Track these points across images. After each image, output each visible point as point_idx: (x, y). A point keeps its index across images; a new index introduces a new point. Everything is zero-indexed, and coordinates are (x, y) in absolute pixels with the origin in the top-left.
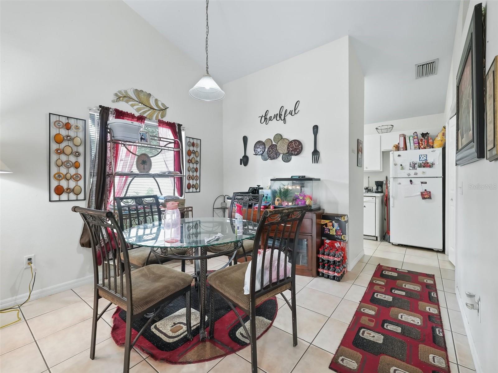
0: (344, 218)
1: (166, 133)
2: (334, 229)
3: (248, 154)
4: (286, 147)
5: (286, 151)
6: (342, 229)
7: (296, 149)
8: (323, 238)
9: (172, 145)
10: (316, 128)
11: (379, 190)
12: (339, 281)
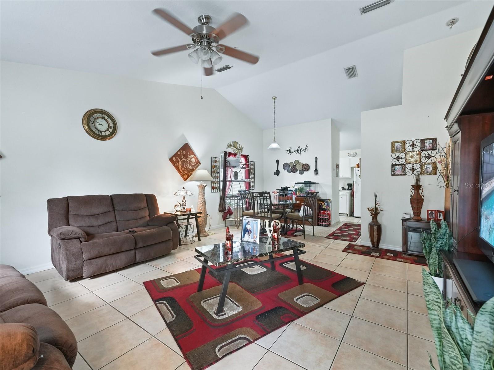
0: (329, 201)
1: (243, 160)
2: (325, 206)
3: (279, 169)
4: (301, 167)
5: (301, 169)
6: (328, 206)
7: (306, 168)
8: (320, 210)
9: (245, 166)
10: (316, 159)
11: (350, 189)
12: (327, 226)
